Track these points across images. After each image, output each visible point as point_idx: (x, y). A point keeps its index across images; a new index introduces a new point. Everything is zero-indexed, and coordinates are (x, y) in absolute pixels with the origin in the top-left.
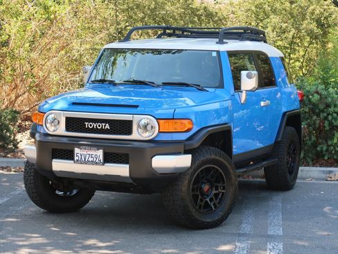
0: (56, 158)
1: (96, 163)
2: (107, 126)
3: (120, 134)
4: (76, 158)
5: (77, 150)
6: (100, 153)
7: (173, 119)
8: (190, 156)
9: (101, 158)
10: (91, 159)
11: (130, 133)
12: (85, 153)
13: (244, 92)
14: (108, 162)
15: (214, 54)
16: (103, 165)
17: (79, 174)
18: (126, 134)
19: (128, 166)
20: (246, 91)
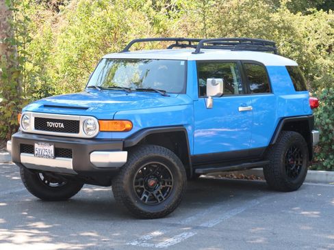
0: (23, 152)
1: (49, 157)
2: (62, 126)
3: (71, 132)
4: (36, 152)
5: (36, 146)
6: (52, 148)
7: (113, 120)
8: (126, 153)
9: (53, 152)
10: (46, 154)
11: (77, 131)
12: (41, 148)
13: (210, 98)
14: (59, 156)
15: (183, 63)
16: (54, 158)
17: (37, 166)
18: (75, 132)
19: (71, 160)
20: (212, 97)
